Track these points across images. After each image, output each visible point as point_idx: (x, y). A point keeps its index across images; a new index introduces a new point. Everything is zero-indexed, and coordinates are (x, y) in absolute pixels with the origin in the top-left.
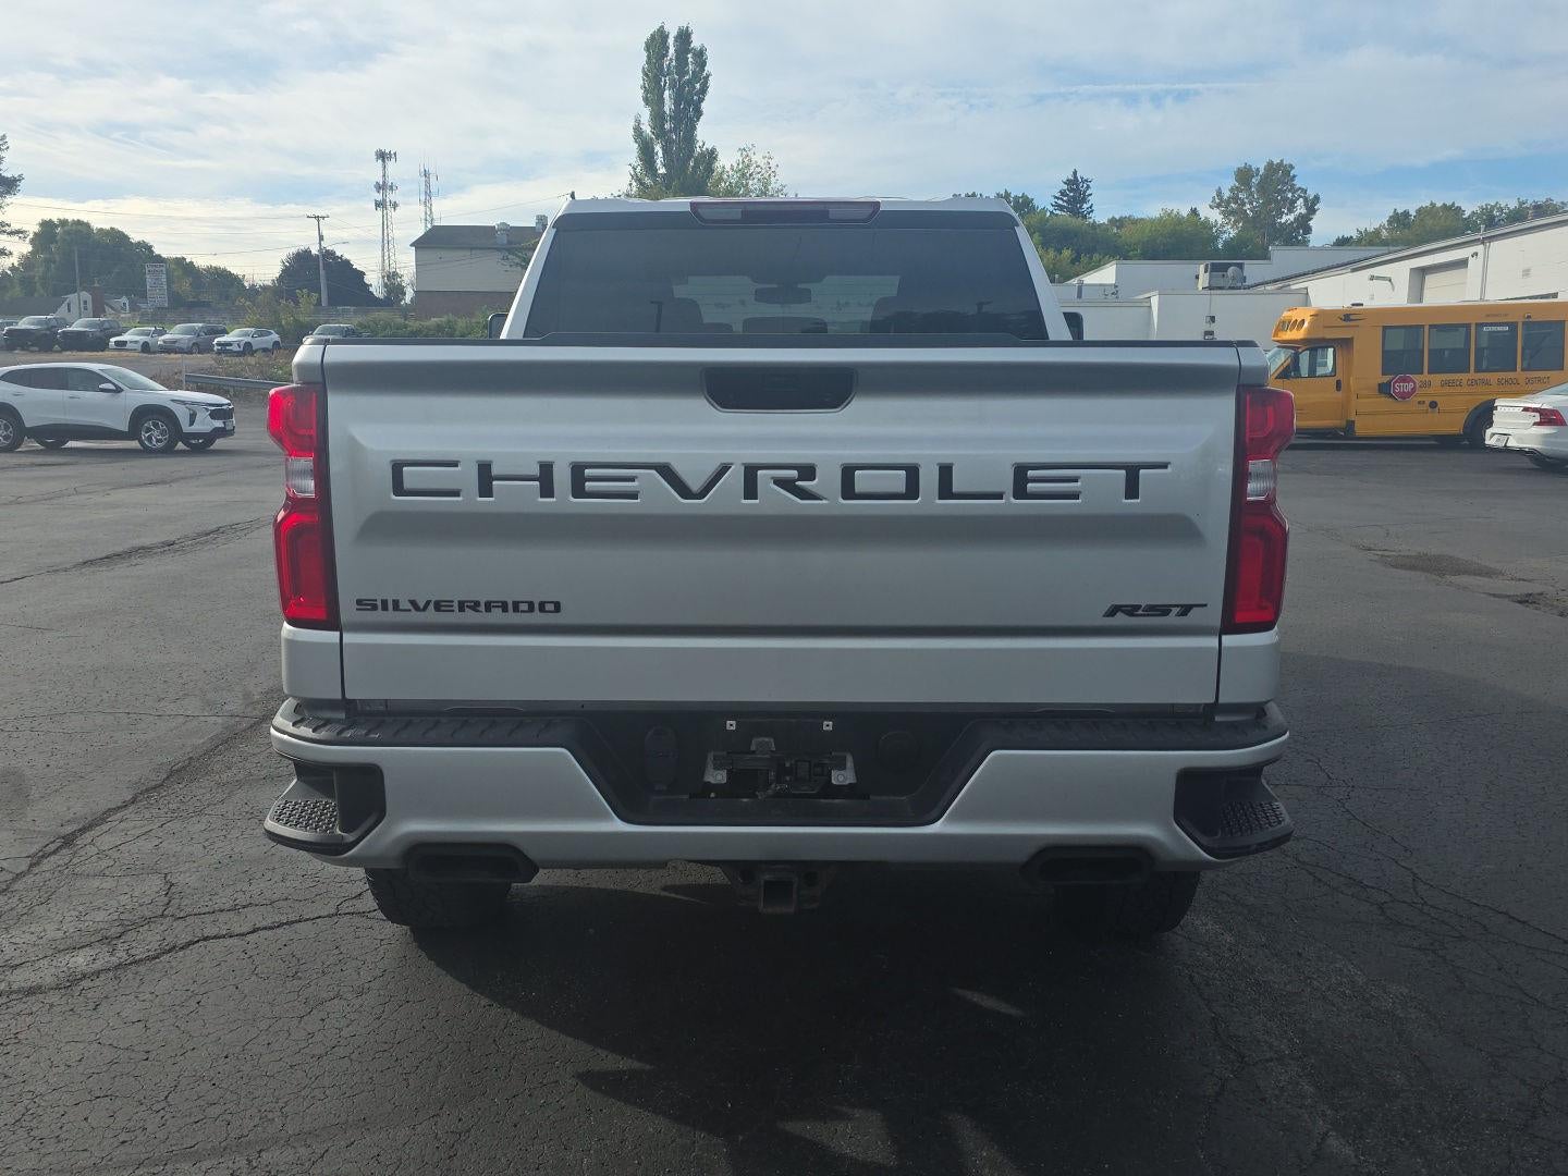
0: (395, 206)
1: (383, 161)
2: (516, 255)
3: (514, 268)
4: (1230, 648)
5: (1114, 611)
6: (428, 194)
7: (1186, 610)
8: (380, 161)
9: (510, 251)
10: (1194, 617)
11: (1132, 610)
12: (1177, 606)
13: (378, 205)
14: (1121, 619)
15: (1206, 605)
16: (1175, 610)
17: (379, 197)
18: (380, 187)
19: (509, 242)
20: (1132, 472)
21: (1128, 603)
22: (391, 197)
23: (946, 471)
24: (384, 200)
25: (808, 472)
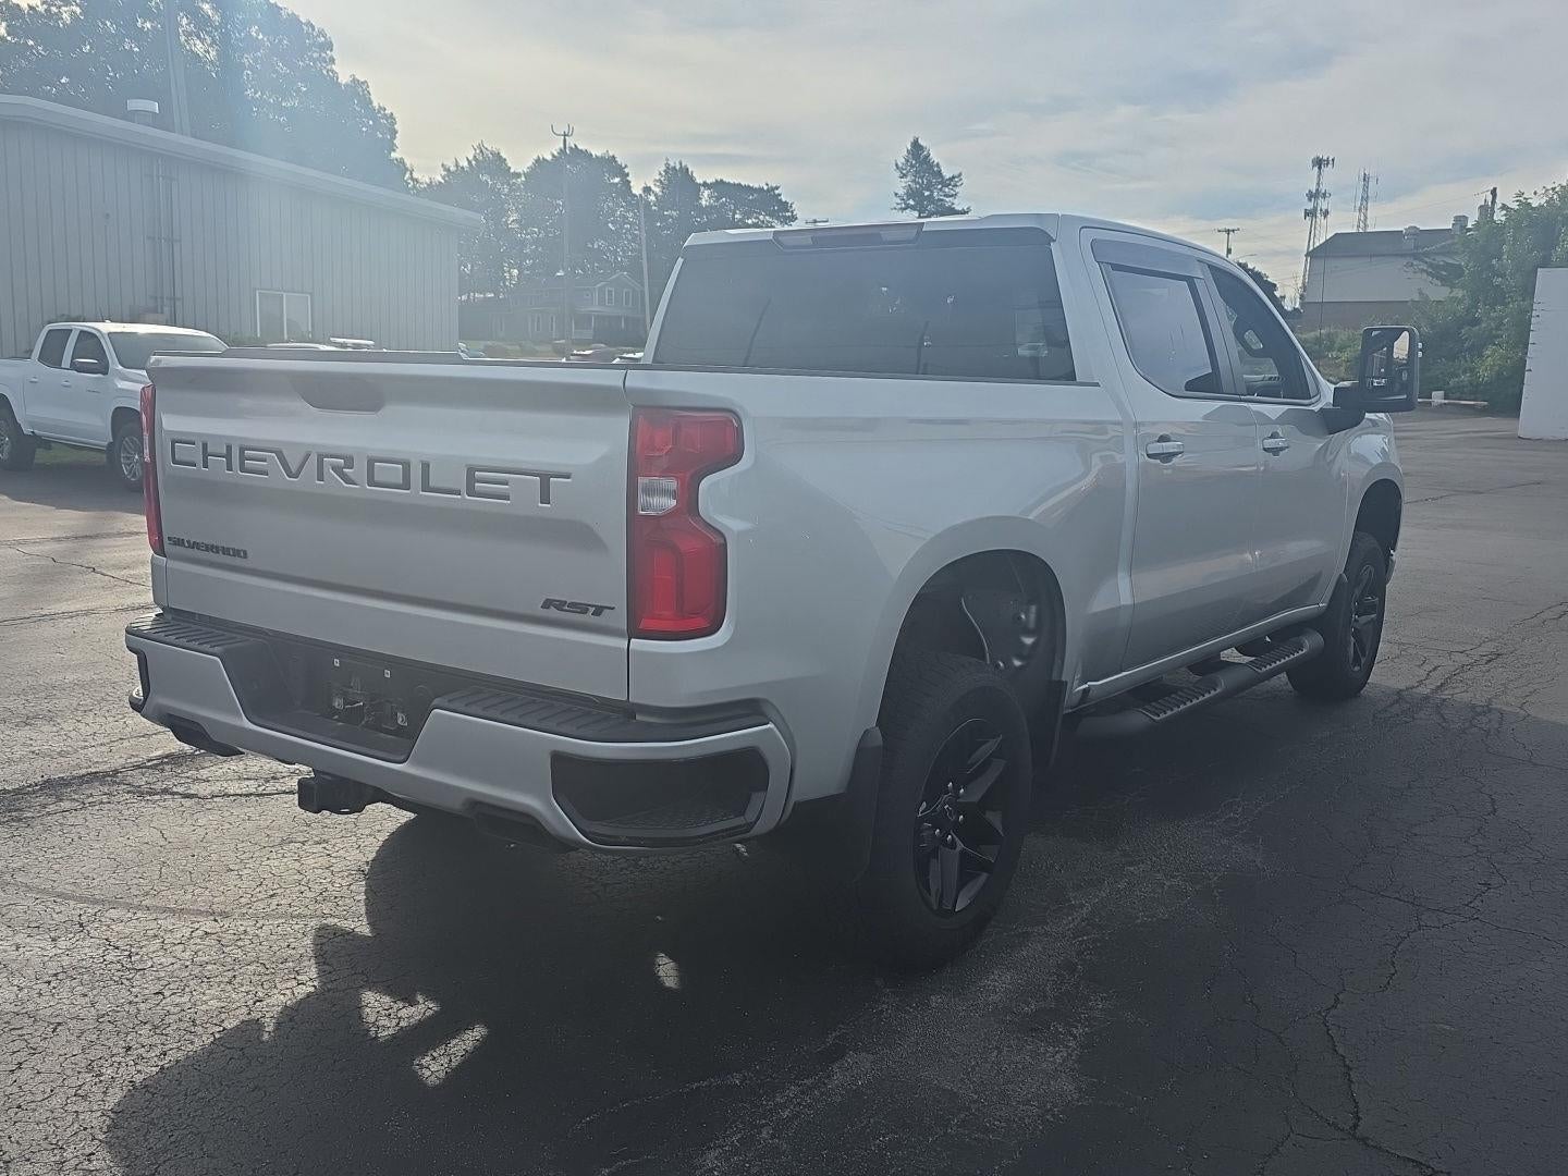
0: (1326, 213)
1: (1320, 168)
2: (1422, 260)
3: (1419, 275)
4: (635, 652)
5: (547, 604)
6: (1365, 199)
7: (599, 611)
8: (1316, 168)
9: (1415, 256)
10: (604, 619)
11: (560, 605)
12: (593, 606)
13: (1307, 214)
14: (553, 613)
15: (613, 608)
16: (592, 610)
17: (1310, 206)
18: (1312, 196)
19: (1416, 247)
20: (545, 478)
21: (557, 598)
22: (1323, 204)
23: (426, 466)
24: (1315, 209)
25: (349, 462)
